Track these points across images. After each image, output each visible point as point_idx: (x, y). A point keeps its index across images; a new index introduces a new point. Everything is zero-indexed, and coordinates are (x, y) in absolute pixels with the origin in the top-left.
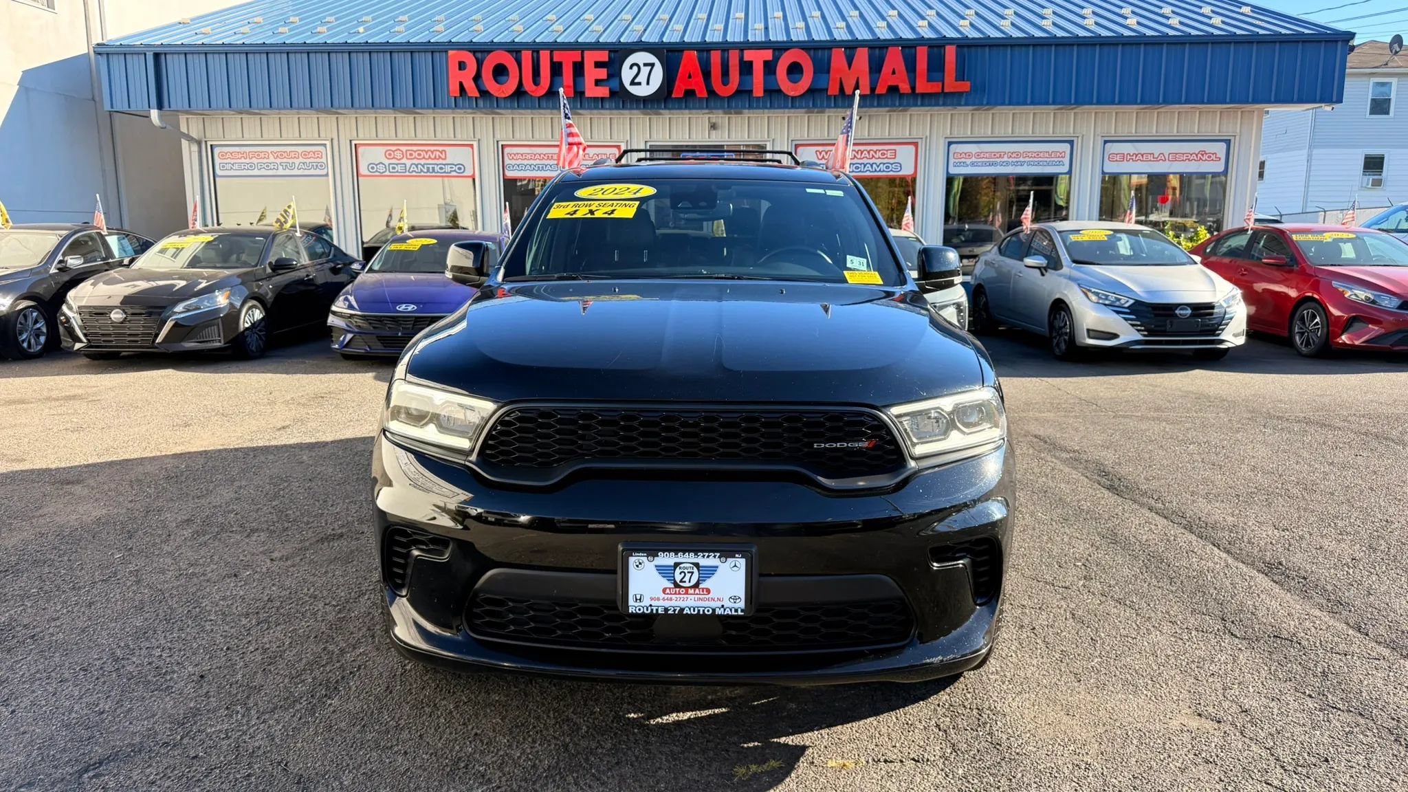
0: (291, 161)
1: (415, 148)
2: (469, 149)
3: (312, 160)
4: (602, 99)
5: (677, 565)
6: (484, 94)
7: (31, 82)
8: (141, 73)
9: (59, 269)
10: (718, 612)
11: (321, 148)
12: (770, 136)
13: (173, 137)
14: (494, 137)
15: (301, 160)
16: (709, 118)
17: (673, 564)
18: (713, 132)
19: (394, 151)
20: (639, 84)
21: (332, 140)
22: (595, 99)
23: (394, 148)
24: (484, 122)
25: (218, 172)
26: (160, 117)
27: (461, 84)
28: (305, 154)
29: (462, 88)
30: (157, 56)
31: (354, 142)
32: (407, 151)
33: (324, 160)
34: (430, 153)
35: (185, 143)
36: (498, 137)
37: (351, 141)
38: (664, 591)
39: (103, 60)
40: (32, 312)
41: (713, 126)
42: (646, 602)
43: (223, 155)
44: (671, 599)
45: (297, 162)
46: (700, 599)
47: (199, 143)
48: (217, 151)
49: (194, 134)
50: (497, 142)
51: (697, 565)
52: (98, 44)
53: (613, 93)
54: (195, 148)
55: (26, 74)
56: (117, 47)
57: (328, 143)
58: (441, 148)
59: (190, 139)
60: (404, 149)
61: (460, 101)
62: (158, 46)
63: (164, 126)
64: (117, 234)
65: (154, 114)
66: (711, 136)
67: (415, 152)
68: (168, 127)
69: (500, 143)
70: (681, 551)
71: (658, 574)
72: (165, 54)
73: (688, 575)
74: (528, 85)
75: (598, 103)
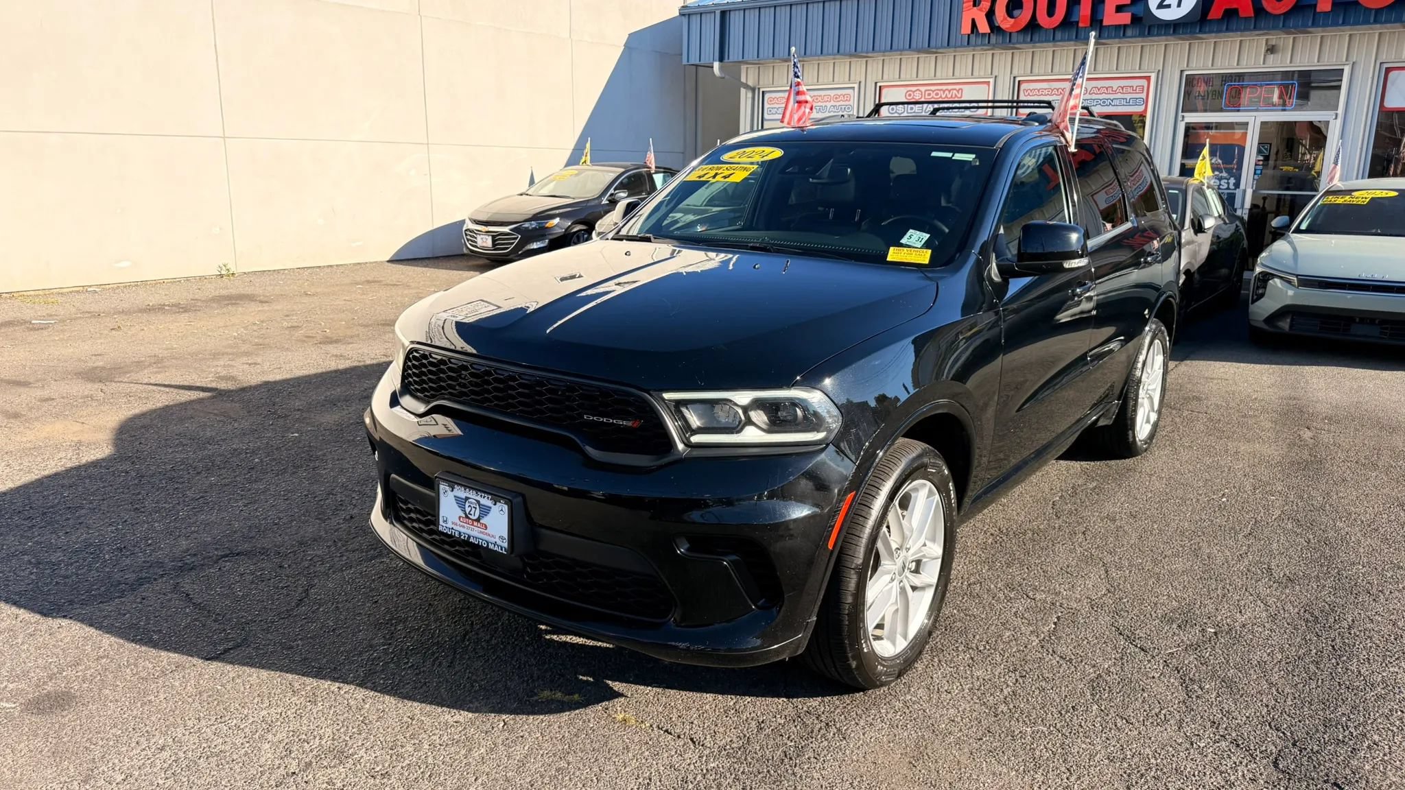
0: (823, 104)
1: (933, 88)
2: (985, 86)
3: (841, 103)
4: (1125, 26)
5: (467, 498)
6: (995, 29)
7: (635, 43)
8: (711, 28)
9: (609, 201)
10: (491, 547)
11: (850, 91)
12: (1350, 58)
13: (733, 86)
14: (1011, 73)
15: (833, 103)
16: (1267, 40)
17: (464, 497)
18: (1271, 57)
19: (914, 92)
20: (1169, 6)
21: (860, 82)
22: (1118, 27)
23: (914, 89)
24: (1003, 59)
25: (766, 116)
26: (721, 68)
27: (973, 21)
28: (836, 98)
29: (974, 25)
30: (723, 13)
31: (879, 85)
32: (926, 91)
33: (851, 103)
34: (947, 92)
35: (743, 91)
36: (1015, 72)
37: (876, 83)
38: (460, 517)
39: (685, 20)
40: (584, 234)
41: (1271, 50)
42: (450, 525)
43: (771, 99)
44: (464, 527)
45: (829, 105)
46: (481, 532)
47: (753, 90)
48: (767, 96)
49: (750, 83)
50: (1014, 78)
51: (478, 502)
52: (683, 7)
53: (1136, 20)
54: (750, 95)
55: (632, 36)
56: (696, 7)
57: (856, 86)
58: (957, 87)
59: (746, 86)
60: (923, 89)
61: (973, 37)
62: (724, 4)
63: (723, 75)
64: (664, 172)
65: (716, 65)
66: (1267, 62)
67: (933, 91)
68: (727, 77)
69: (1017, 79)
70: (469, 487)
71: (455, 502)
72: (730, 11)
73: (473, 509)
74: (1042, 19)
75: (1120, 31)
